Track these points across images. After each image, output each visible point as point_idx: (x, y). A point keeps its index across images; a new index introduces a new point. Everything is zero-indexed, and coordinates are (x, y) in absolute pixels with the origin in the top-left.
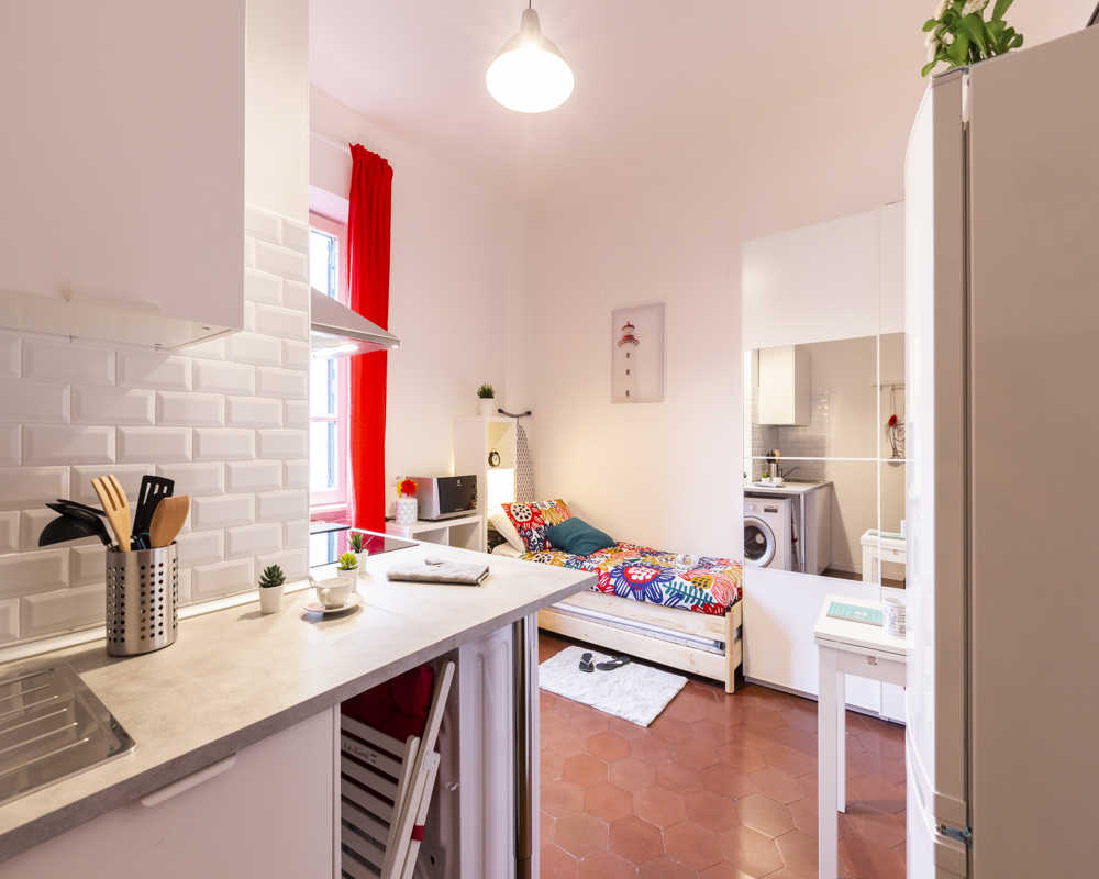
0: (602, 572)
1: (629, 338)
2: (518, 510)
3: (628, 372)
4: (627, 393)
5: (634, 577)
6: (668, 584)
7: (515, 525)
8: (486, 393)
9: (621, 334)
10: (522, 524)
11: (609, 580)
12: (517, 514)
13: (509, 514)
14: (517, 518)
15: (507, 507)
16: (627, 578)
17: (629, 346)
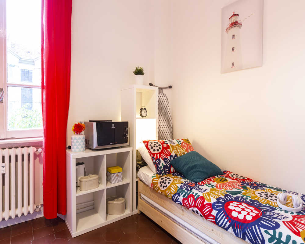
0: (206, 202)
1: (235, 24)
2: (152, 146)
3: (233, 49)
4: (233, 64)
5: (234, 214)
6: (271, 232)
7: (150, 155)
8: (139, 72)
9: (228, 23)
10: (154, 154)
11: (211, 211)
12: (152, 148)
13: (147, 147)
14: (152, 151)
15: (146, 143)
16: (228, 213)
17: (234, 30)
